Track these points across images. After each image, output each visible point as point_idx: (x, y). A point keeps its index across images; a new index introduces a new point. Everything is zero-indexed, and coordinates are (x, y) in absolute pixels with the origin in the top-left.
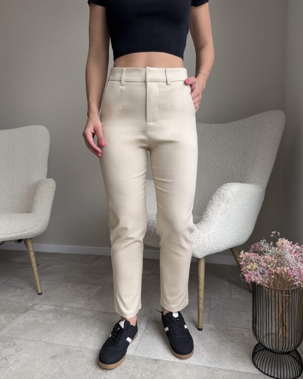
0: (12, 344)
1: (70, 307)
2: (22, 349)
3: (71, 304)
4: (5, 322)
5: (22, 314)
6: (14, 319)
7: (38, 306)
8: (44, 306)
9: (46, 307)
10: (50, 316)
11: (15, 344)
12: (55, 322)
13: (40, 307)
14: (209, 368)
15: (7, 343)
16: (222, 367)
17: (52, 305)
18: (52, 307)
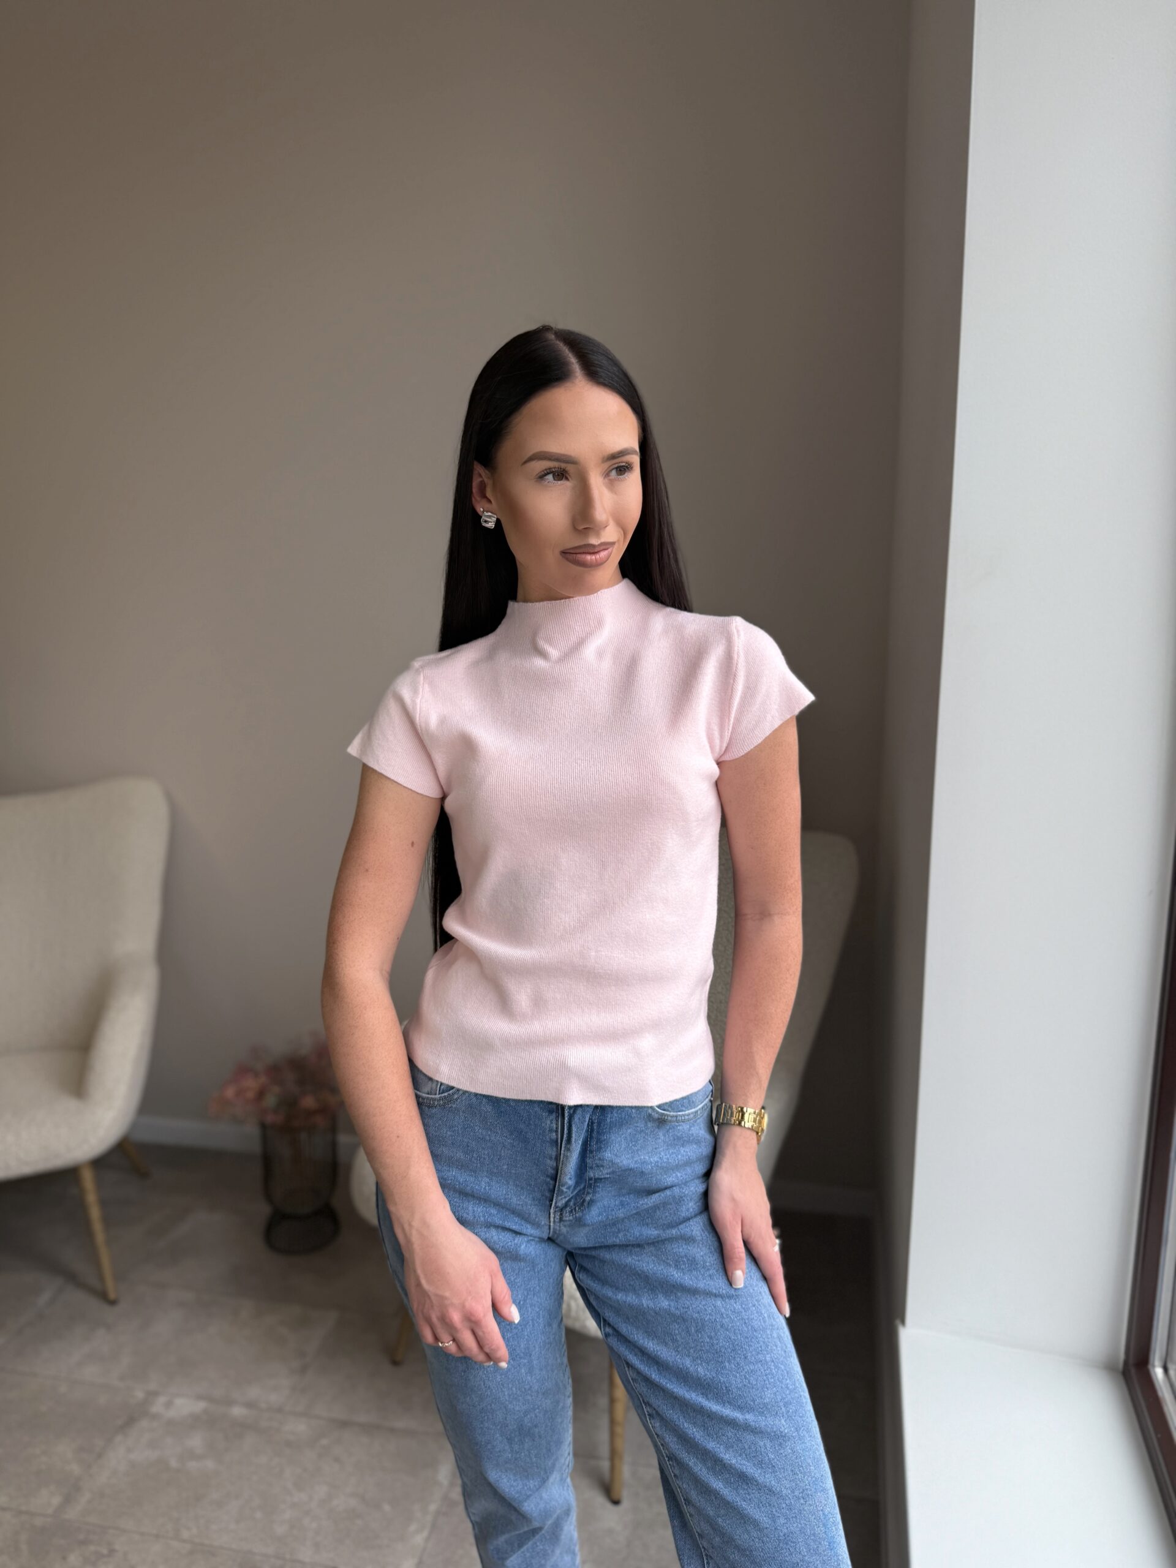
0: (105, 1551)
1: (250, 1405)
3: (254, 1392)
4: (75, 1469)
5: (119, 1438)
6: (100, 1456)
7: (162, 1400)
8: (179, 1402)
9: (183, 1405)
10: (196, 1441)
11: (112, 1552)
12: (210, 1464)
13: (169, 1404)
15: (92, 1548)
17: (200, 1397)
18: (200, 1406)
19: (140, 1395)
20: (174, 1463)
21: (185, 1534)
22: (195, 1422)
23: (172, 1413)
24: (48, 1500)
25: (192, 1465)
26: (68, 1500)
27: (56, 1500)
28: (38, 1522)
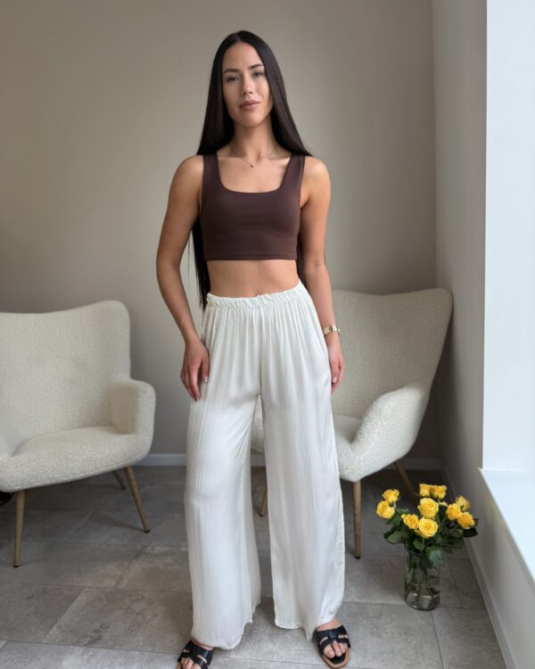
0: (140, 598)
2: (154, 602)
4: (119, 572)
5: (135, 561)
6: (127, 568)
7: (149, 548)
8: (157, 548)
9: (159, 549)
10: (169, 560)
11: (143, 598)
13: (153, 549)
14: (358, 603)
15: (134, 597)
16: (372, 602)
17: (165, 546)
18: (167, 549)
19: (140, 547)
20: (161, 567)
22: (166, 554)
23: (155, 552)
24: (109, 583)
25: (170, 568)
26: (118, 582)
27: (113, 583)
28: (108, 590)
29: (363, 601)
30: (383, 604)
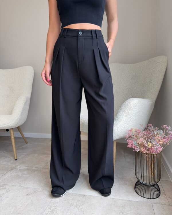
0: (4, 188)
2: (10, 191)
3: (37, 166)
6: (5, 174)
7: (19, 167)
9: (23, 167)
10: (25, 172)
15: (1, 188)
16: (120, 198)
17: (26, 166)
20: (20, 175)
21: (22, 185)
22: (25, 170)
23: (20, 169)
25: (24, 176)
29: (116, 198)
30: (126, 200)
